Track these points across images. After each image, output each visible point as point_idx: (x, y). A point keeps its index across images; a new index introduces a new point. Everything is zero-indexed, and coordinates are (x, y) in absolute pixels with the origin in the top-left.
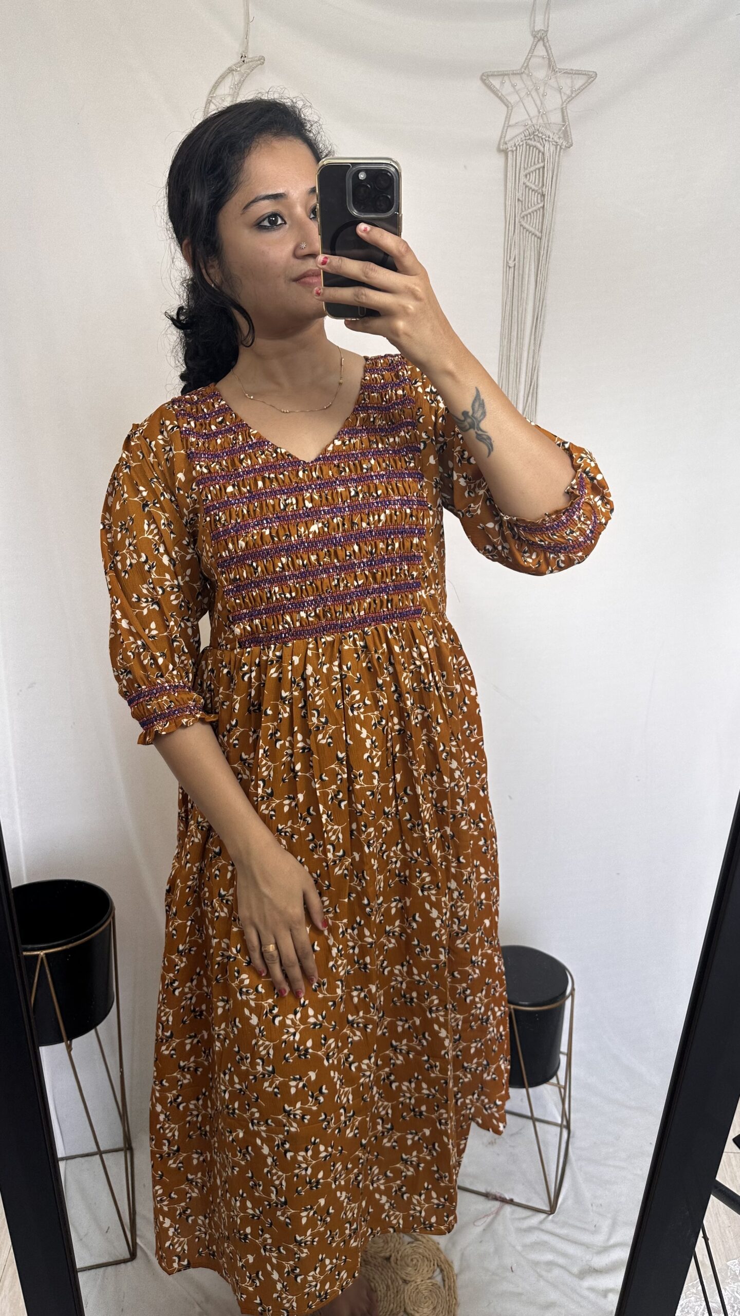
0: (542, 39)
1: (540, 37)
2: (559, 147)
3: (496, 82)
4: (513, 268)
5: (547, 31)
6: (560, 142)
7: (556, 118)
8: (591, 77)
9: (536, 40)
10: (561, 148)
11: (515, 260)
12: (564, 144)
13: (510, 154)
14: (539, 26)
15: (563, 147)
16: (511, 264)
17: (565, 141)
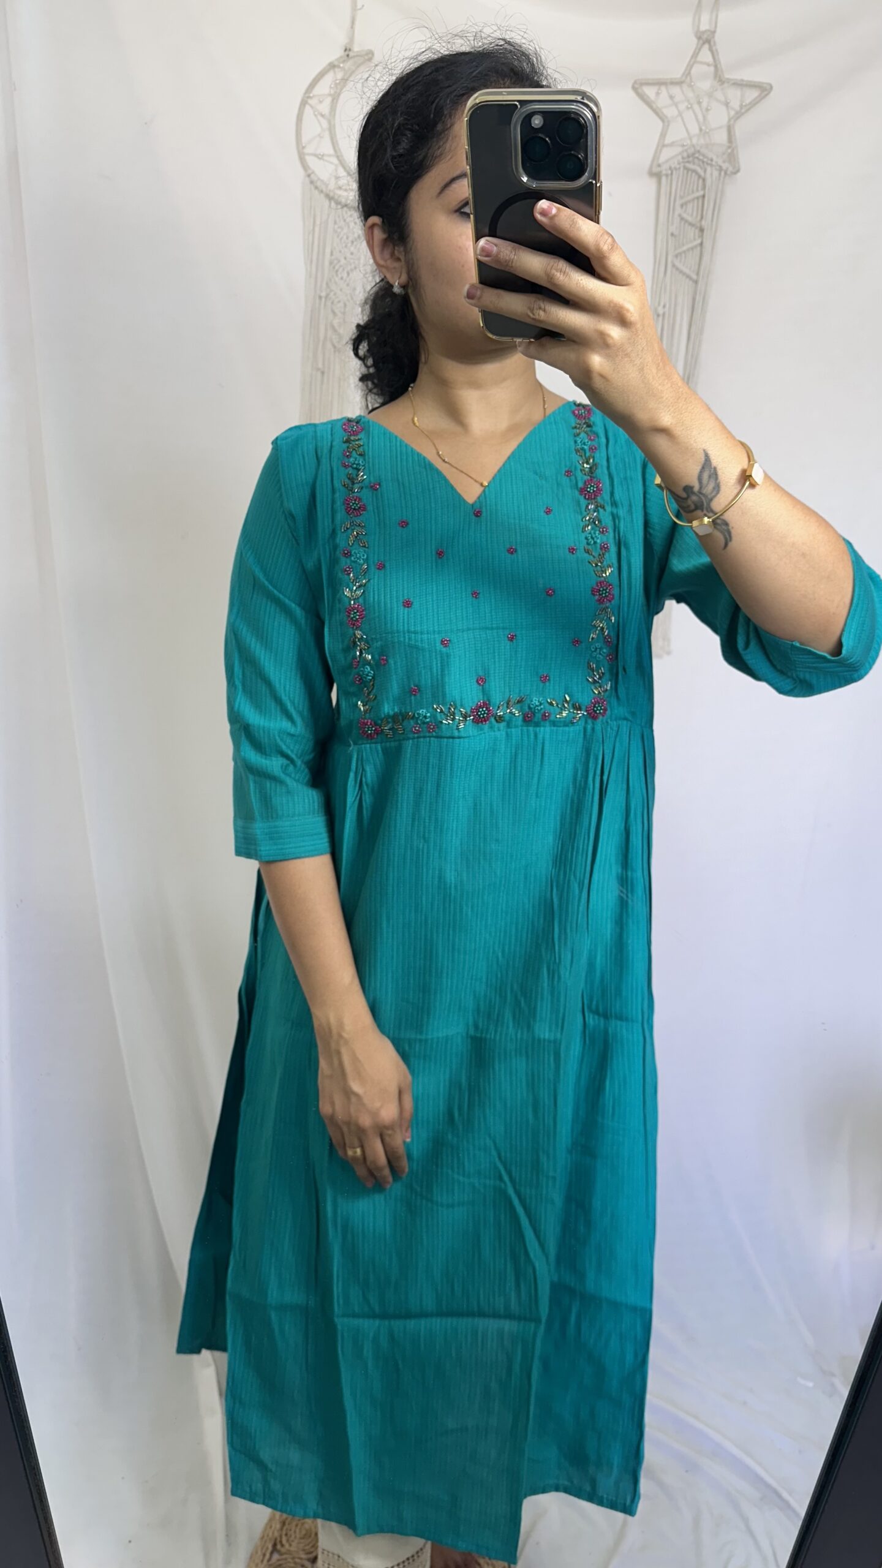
0: (708, 41)
1: (706, 39)
2: (723, 173)
3: (650, 92)
5: (714, 32)
6: (725, 166)
7: (721, 137)
8: (764, 90)
9: (701, 42)
10: (726, 173)
11: (664, 306)
12: (731, 169)
13: (664, 179)
14: (704, 27)
15: (728, 172)
16: (661, 311)
17: (730, 166)
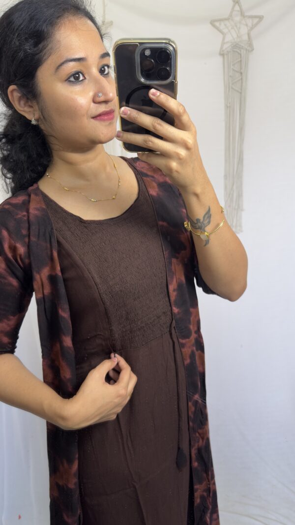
0: (237, 2)
2: (247, 51)
3: (217, 24)
4: (229, 108)
6: (248, 48)
7: (245, 38)
8: (261, 18)
9: (235, 3)
11: (230, 103)
13: (225, 56)
15: (250, 51)
16: (229, 105)
17: (250, 48)
